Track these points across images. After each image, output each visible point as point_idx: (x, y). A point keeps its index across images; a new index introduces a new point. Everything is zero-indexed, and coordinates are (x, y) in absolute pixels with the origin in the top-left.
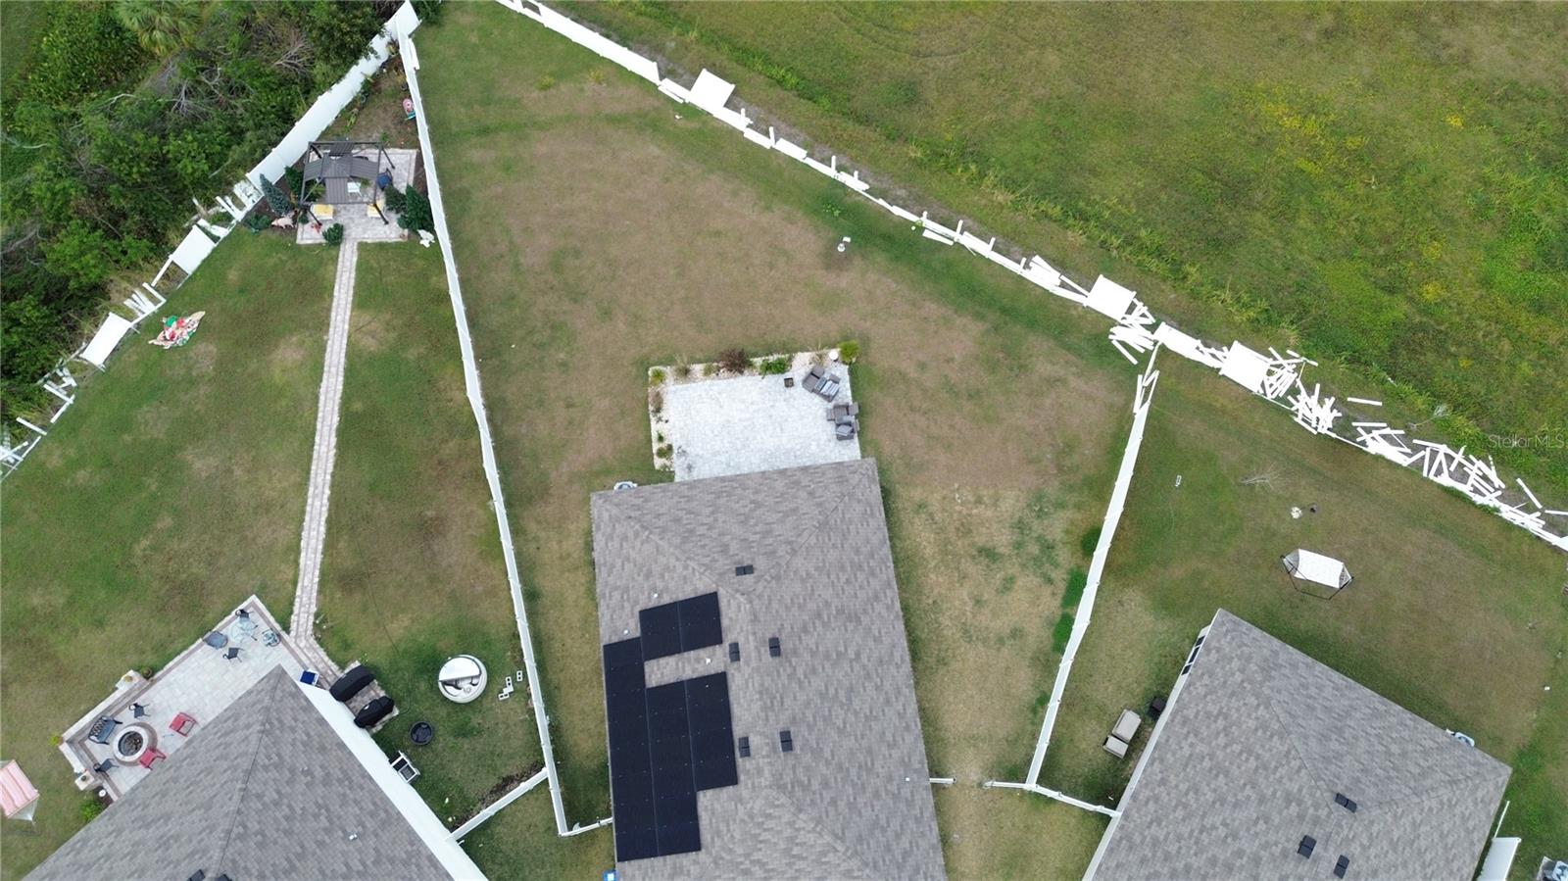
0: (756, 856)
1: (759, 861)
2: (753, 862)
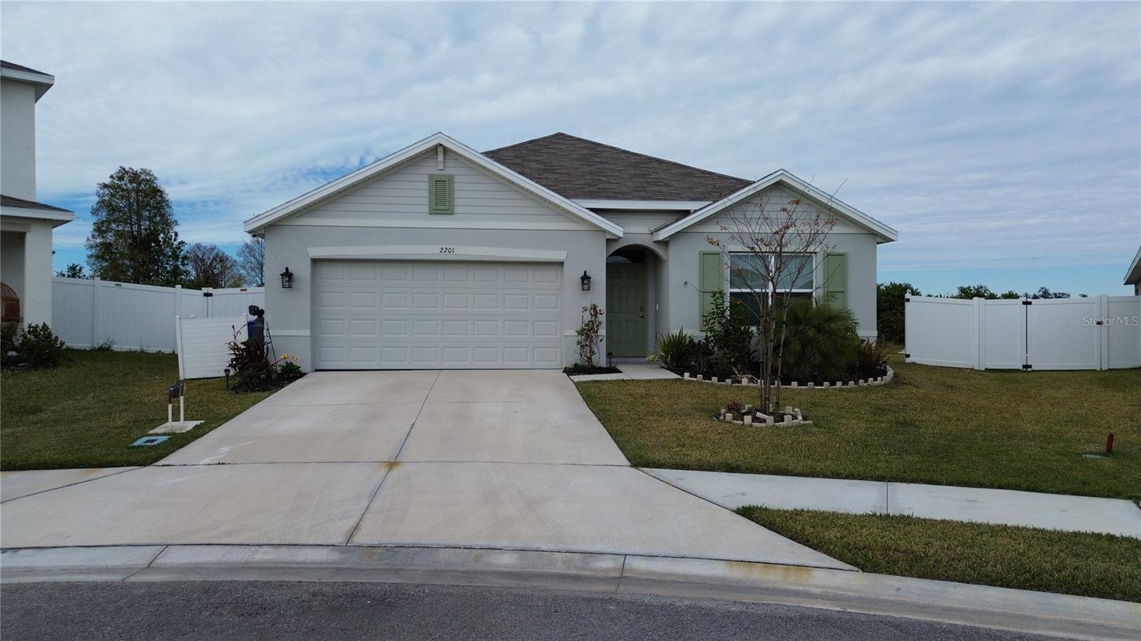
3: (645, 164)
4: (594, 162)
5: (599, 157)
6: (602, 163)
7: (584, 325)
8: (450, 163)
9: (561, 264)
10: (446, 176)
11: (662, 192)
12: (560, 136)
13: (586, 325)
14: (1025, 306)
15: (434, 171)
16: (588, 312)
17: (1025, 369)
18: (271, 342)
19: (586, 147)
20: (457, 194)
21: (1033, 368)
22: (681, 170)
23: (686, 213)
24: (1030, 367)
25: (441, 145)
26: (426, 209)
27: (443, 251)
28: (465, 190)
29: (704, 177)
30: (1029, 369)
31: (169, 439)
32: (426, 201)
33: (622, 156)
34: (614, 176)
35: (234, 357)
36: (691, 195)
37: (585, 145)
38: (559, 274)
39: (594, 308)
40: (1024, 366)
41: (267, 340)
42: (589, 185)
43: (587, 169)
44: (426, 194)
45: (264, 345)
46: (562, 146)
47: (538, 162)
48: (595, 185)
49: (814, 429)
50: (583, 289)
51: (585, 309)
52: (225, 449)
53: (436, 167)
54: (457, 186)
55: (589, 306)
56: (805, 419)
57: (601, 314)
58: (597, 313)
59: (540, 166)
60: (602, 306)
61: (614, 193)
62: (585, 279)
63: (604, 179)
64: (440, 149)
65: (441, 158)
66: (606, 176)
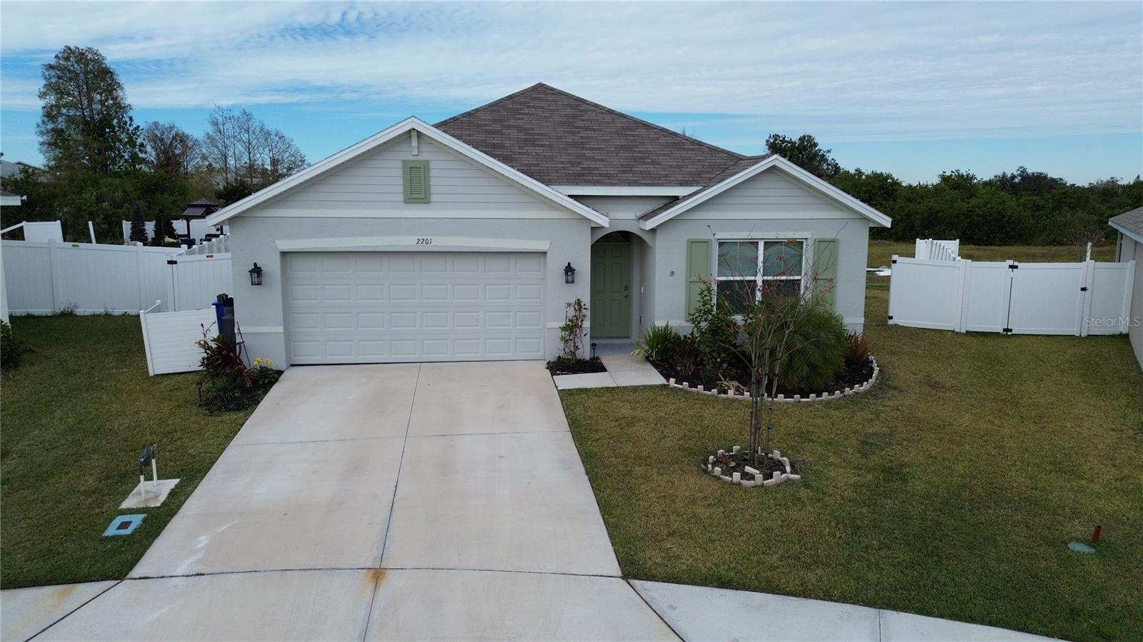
0: (512, 122)
1: (516, 126)
2: (509, 127)
3: (632, 130)
4: (578, 127)
5: (583, 120)
6: (586, 128)
7: (568, 320)
8: (425, 147)
9: (545, 253)
10: (421, 161)
11: (648, 173)
12: (540, 88)
13: (569, 321)
14: (1011, 270)
15: (408, 157)
16: (572, 308)
17: (1005, 333)
18: (243, 342)
19: (570, 105)
20: (433, 182)
21: (1013, 332)
22: (669, 140)
23: (675, 200)
24: (1011, 330)
25: (414, 129)
26: (401, 198)
27: (420, 242)
28: (441, 177)
29: (693, 150)
30: (1009, 333)
31: (144, 521)
32: (400, 189)
33: (608, 118)
34: (599, 149)
35: (205, 355)
36: (680, 178)
37: (566, 102)
38: (542, 262)
39: (579, 303)
40: (1004, 330)
41: (238, 340)
42: (573, 164)
43: (570, 139)
44: (400, 181)
45: (236, 345)
46: (543, 104)
47: (519, 128)
48: (579, 163)
49: (803, 493)
50: (567, 282)
51: (569, 305)
52: (203, 540)
53: (411, 152)
54: (433, 173)
55: (573, 301)
56: (794, 471)
57: (585, 309)
58: (581, 307)
59: (522, 136)
60: (586, 300)
61: (600, 175)
62: (569, 270)
63: (588, 153)
64: (414, 134)
65: (414, 143)
66: (591, 149)
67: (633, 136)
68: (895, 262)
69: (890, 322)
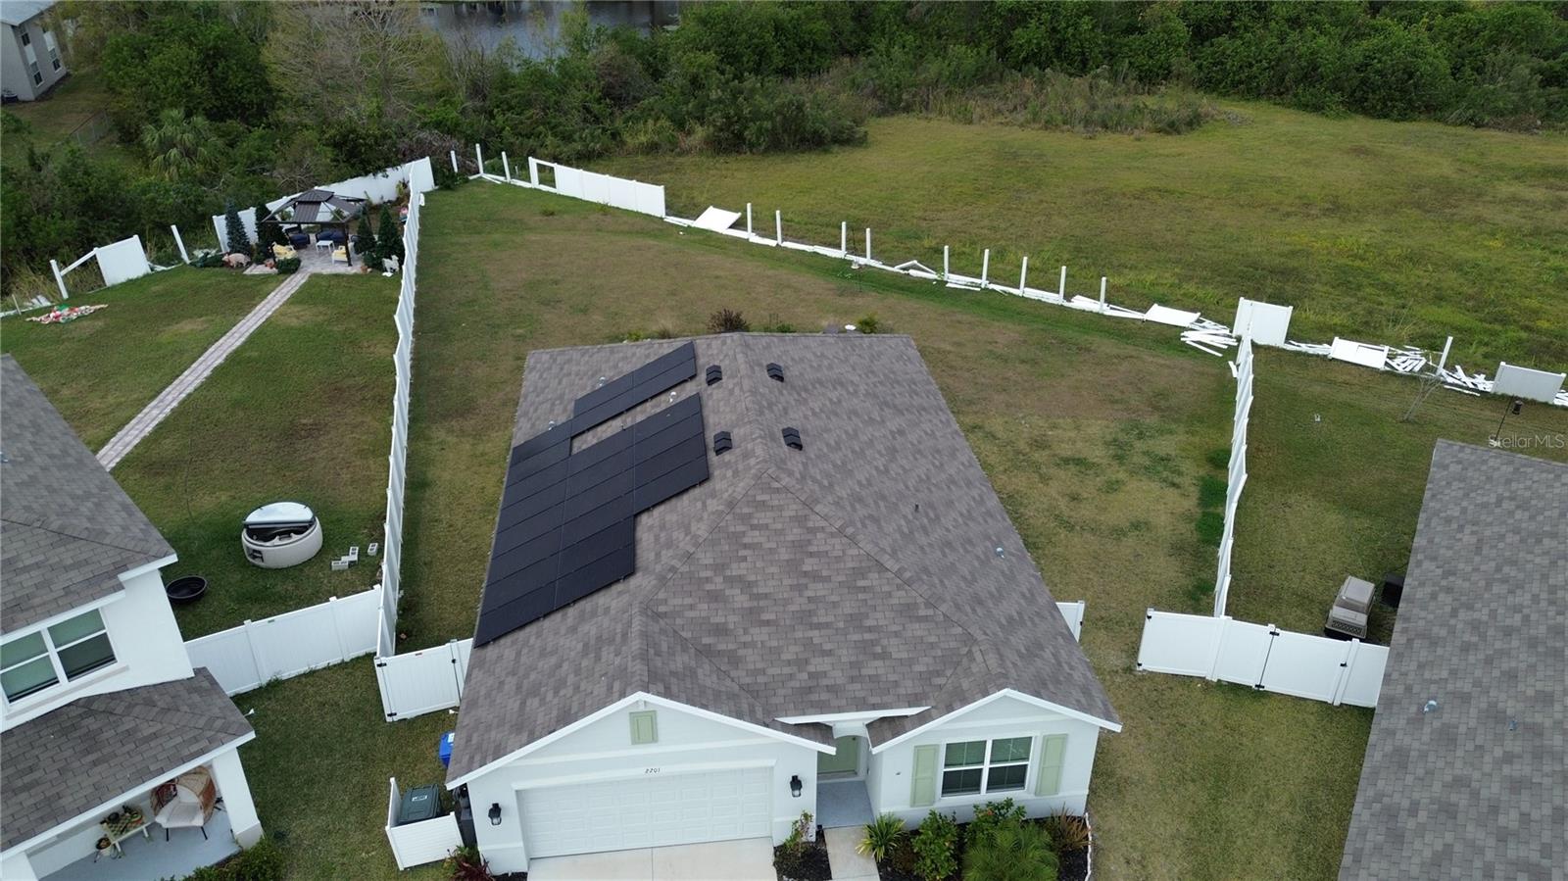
5: (811, 555)
9: (772, 768)
10: (647, 712)
11: (878, 679)
15: (635, 710)
17: (1257, 688)
20: (660, 726)
21: (1265, 689)
23: (903, 717)
24: (1263, 687)
26: (628, 740)
27: (649, 771)
28: (667, 722)
30: (1261, 689)
32: (627, 733)
34: (827, 625)
36: (910, 688)
38: (768, 776)
40: (1257, 685)
44: (628, 729)
47: (743, 583)
48: (807, 662)
50: (793, 796)
54: (660, 719)
59: (746, 601)
60: (812, 811)
62: (796, 783)
63: (816, 637)
66: (819, 626)
67: (864, 589)
68: (1149, 617)
69: (1141, 668)
